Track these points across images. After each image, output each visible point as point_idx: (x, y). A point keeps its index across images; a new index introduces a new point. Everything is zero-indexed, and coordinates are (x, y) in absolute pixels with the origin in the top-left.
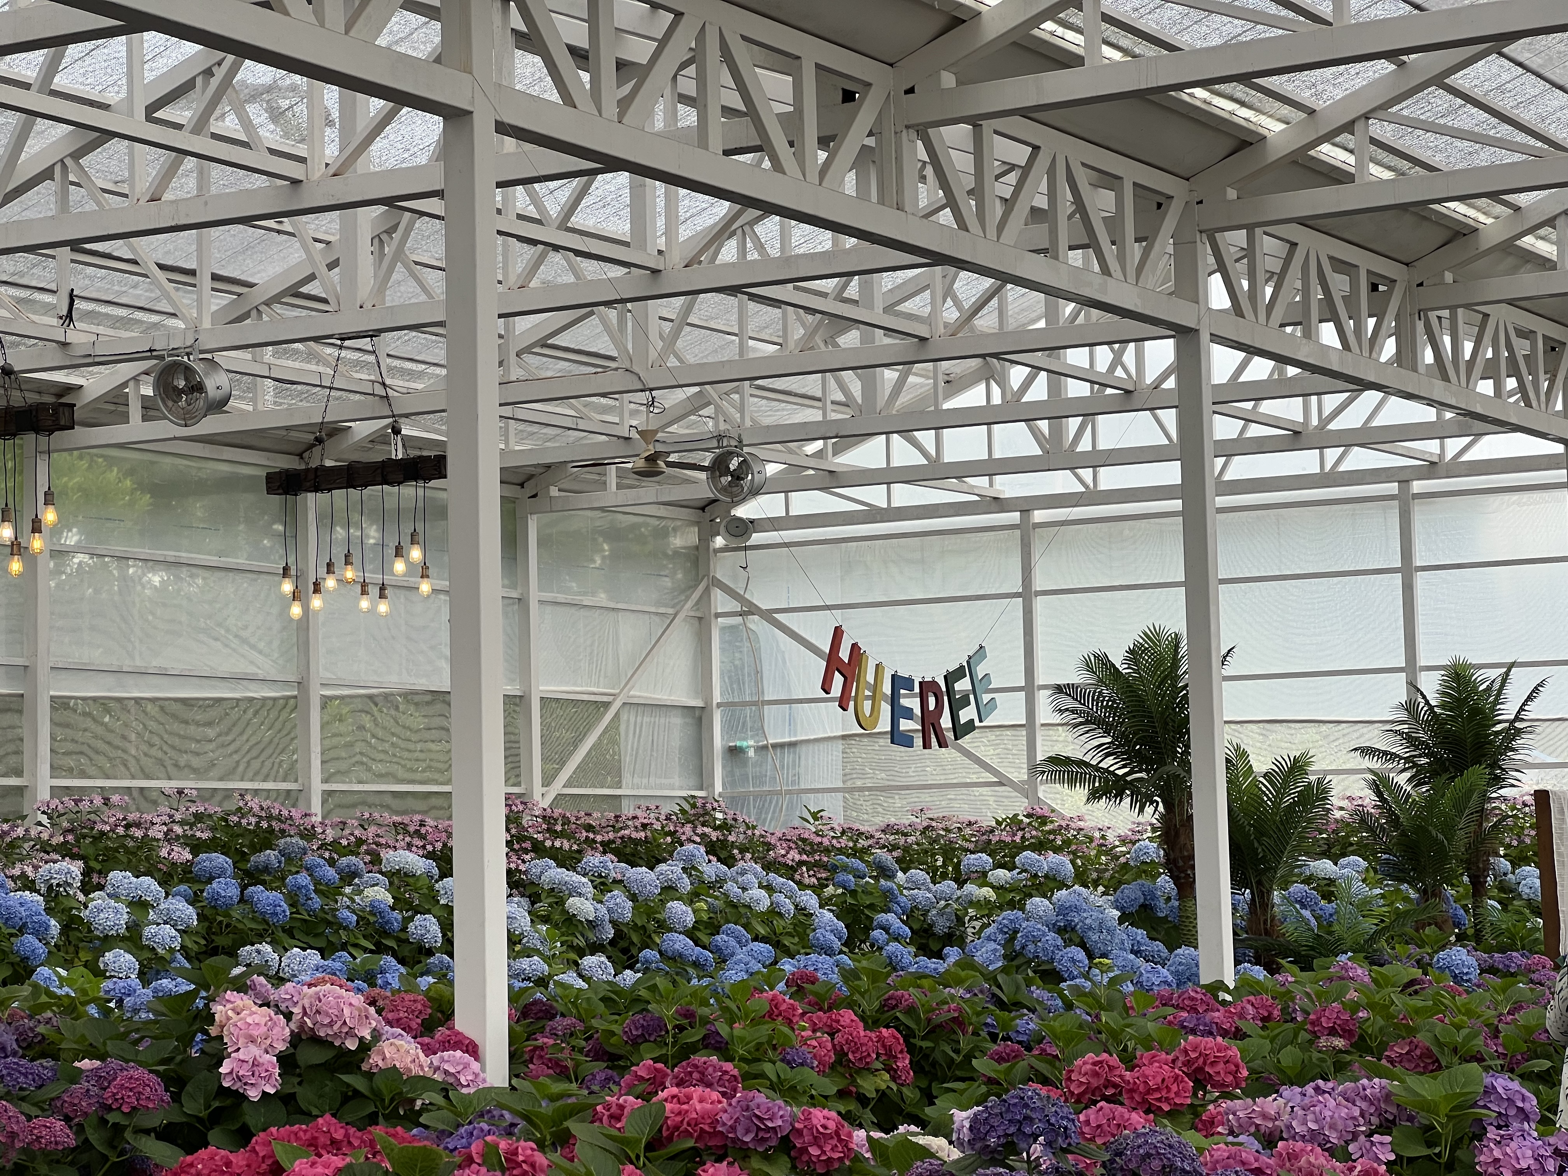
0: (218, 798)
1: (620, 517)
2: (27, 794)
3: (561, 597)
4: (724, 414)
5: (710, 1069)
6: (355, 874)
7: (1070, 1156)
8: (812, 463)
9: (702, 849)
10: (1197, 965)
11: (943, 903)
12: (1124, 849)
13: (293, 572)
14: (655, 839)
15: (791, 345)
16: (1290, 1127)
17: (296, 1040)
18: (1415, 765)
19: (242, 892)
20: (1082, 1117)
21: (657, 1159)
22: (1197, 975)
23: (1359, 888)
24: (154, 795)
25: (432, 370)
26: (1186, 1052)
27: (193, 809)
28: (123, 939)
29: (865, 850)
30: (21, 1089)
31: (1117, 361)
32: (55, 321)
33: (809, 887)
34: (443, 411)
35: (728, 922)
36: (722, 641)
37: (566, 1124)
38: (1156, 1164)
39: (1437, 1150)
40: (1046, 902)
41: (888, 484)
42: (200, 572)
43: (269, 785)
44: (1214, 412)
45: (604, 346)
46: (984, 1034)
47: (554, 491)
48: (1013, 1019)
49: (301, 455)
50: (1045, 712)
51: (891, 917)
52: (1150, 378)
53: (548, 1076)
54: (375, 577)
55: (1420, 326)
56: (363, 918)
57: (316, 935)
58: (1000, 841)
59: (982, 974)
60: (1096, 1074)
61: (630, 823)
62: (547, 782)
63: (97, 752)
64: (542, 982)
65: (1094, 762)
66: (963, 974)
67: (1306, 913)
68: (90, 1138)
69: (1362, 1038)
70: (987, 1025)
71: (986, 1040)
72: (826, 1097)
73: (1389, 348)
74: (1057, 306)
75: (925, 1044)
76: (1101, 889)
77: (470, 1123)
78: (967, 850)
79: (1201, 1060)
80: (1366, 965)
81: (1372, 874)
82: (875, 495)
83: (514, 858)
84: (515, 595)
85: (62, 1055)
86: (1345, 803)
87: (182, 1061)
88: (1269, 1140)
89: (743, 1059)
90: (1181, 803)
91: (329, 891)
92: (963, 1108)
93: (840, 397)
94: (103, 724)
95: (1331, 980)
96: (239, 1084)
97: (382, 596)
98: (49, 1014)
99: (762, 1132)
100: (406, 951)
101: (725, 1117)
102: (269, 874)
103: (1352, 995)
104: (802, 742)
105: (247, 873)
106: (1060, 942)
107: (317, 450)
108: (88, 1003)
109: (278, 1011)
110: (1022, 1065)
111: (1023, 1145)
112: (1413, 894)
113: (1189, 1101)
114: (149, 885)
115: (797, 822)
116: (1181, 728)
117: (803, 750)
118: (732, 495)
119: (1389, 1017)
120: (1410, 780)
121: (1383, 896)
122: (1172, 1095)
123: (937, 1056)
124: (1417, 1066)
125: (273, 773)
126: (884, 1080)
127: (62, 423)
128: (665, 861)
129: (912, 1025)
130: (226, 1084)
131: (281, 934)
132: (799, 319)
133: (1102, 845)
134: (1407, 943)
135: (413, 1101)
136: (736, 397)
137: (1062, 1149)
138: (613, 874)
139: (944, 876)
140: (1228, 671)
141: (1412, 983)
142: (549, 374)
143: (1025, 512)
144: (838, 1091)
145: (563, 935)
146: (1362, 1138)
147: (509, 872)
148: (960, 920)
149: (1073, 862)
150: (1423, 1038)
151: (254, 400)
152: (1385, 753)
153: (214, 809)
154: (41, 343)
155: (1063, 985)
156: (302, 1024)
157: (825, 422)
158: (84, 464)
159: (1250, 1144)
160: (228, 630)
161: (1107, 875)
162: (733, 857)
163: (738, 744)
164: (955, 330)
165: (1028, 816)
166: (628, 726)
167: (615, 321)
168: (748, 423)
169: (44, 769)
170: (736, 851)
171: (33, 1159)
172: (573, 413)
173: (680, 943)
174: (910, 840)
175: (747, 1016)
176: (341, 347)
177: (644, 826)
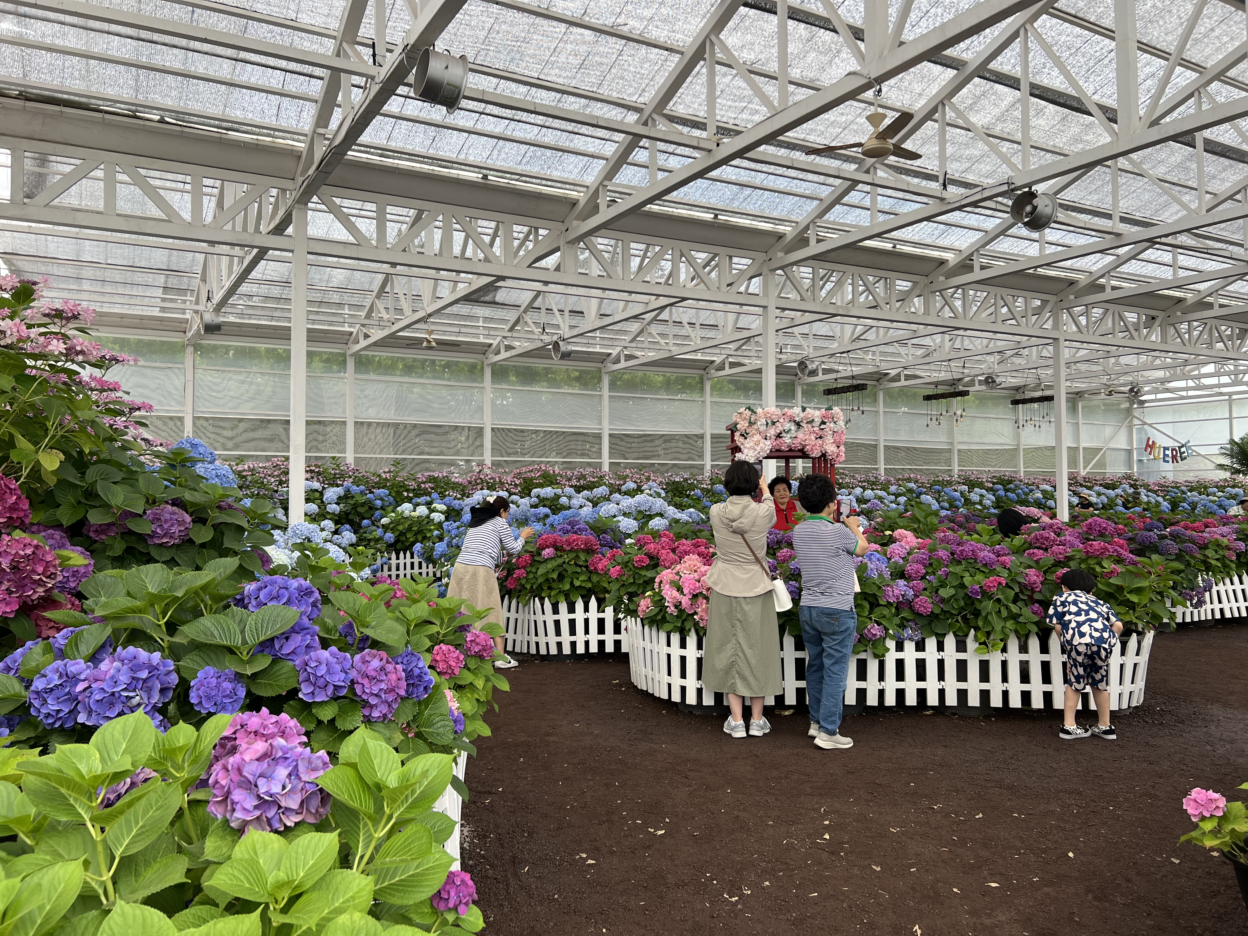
0: (998, 472)
2: (953, 471)
3: (1089, 422)
6: (1033, 490)
8: (1159, 387)
14: (1115, 483)
24: (983, 472)
27: (992, 475)
29: (1179, 487)
32: (960, 368)
33: (1160, 496)
36: (1136, 432)
41: (1186, 391)
43: (1010, 469)
47: (1086, 396)
49: (1019, 395)
61: (1108, 479)
62: (1085, 468)
63: (969, 461)
65: (1231, 466)
78: (1210, 487)
83: (1071, 486)
84: (1074, 422)
94: (969, 455)
97: (1039, 428)
102: (1012, 490)
105: (1006, 490)
107: (1023, 394)
115: (1159, 479)
118: (1136, 397)
125: (1011, 466)
128: (1117, 488)
138: (1102, 492)
139: (1203, 494)
143: (1230, 396)
153: (997, 475)
160: (998, 433)
163: (1141, 459)
166: (1108, 454)
168: (1138, 381)
169: (957, 465)
170: (1139, 486)
174: (1193, 484)
177: (1112, 480)
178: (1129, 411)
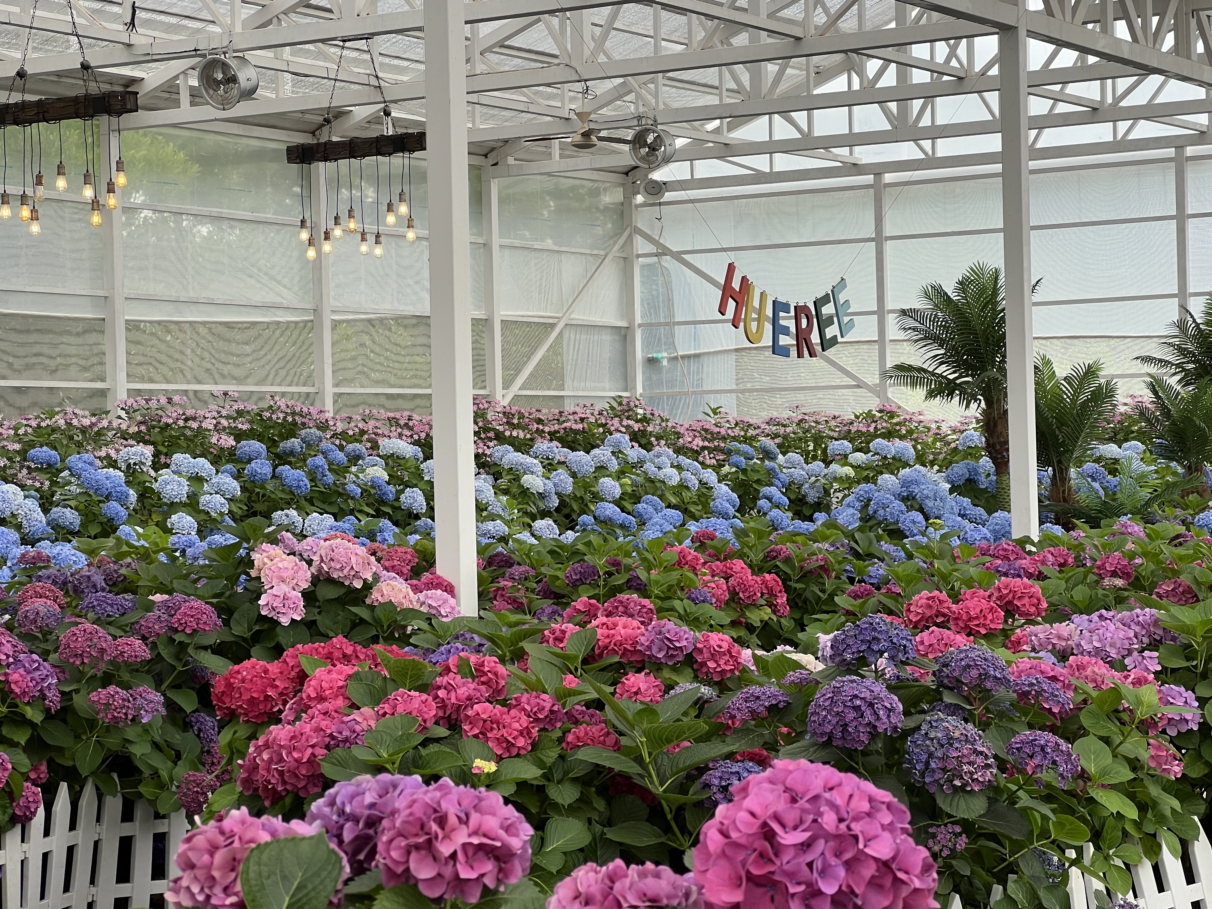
0: (254, 398)
1: (562, 180)
2: (109, 395)
3: (517, 243)
4: (643, 99)
5: (632, 604)
6: (358, 457)
7: (908, 668)
8: (711, 137)
9: (627, 437)
10: (1010, 525)
11: (813, 479)
12: (954, 437)
13: (308, 224)
14: (590, 430)
15: (695, 45)
16: (1079, 645)
17: (316, 580)
18: (1184, 370)
19: (274, 471)
20: (918, 639)
21: (591, 671)
22: (1010, 533)
23: (1138, 466)
24: (206, 397)
25: (413, 65)
26: (999, 589)
27: (235, 407)
28: (185, 505)
29: (754, 438)
30: (108, 616)
31: (952, 54)
32: (122, 28)
33: (709, 466)
34: (423, 98)
35: (647, 493)
36: (642, 276)
37: (521, 644)
38: (974, 673)
39: (1194, 663)
40: (893, 478)
41: (771, 153)
42: (238, 224)
43: (293, 389)
44: (1029, 94)
45: (549, 47)
46: (844, 578)
47: (511, 161)
48: (866, 567)
49: (313, 133)
50: (893, 330)
51: (773, 489)
52: (978, 68)
53: (507, 610)
54: (371, 228)
55: (1193, 22)
56: (366, 491)
57: (331, 503)
58: (858, 431)
59: (843, 532)
60: (930, 607)
61: (571, 417)
62: (507, 385)
63: (161, 363)
64: (504, 540)
65: (930, 369)
66: (828, 532)
67: (1096, 485)
68: (162, 652)
69: (1137, 578)
70: (846, 571)
71: (845, 582)
72: (722, 626)
73: (1169, 40)
74: (905, 9)
75: (799, 586)
76: (936, 468)
77: (448, 643)
78: (832, 438)
79: (1011, 595)
80: (1142, 524)
81: (1148, 454)
82: (761, 163)
83: (481, 445)
84: (481, 241)
85: (140, 591)
86: (1128, 400)
87: (230, 596)
88: (1063, 656)
89: (657, 597)
90: (999, 400)
91: (340, 470)
92: (827, 633)
93: (733, 86)
94: (165, 342)
95: (1114, 535)
96: (273, 613)
97: (377, 242)
98: (129, 560)
99: (671, 650)
100: (399, 516)
101: (643, 639)
102: (294, 456)
103: (1130, 546)
104: (704, 354)
105: (278, 456)
106: (904, 508)
107: (326, 129)
108: (158, 551)
109: (302, 558)
110: (873, 601)
111: (872, 659)
112: (1180, 470)
113: (1001, 627)
114: (203, 465)
115: (701, 416)
116: (1000, 342)
117: (705, 359)
118: (649, 163)
119: (1159, 563)
120: (1180, 381)
121: (1156, 472)
122: (988, 622)
123: (808, 594)
124: (1180, 599)
125: (296, 379)
126: (766, 613)
127: (129, 107)
128: (598, 446)
129: (789, 571)
130: (263, 613)
131: (304, 502)
132: (701, 24)
133: (937, 434)
134: (1175, 507)
135: (405, 627)
136: (652, 86)
137: (902, 662)
138: (558, 457)
139: (815, 458)
140: (1036, 298)
141: (1178, 536)
142: (507, 68)
143: (878, 175)
144: (732, 622)
145: (519, 504)
146: (1135, 653)
147: (477, 456)
148: (827, 492)
149: (914, 447)
150: (1185, 579)
151: (276, 90)
152: (1160, 361)
153: (252, 407)
154: (111, 44)
155: (905, 541)
156: (320, 569)
157: (721, 105)
158: (148, 140)
159: (1048, 659)
160: (259, 270)
161: (941, 457)
162: (651, 443)
163: (655, 355)
164: (823, 31)
165: (880, 411)
166: (569, 342)
167: (557, 27)
168: (661, 107)
169: (122, 376)
170: (653, 439)
171: (118, 668)
172: (525, 99)
173: (610, 510)
174: (788, 430)
175: (661, 565)
176: (343, 47)
177: (582, 420)
178: (624, 212)
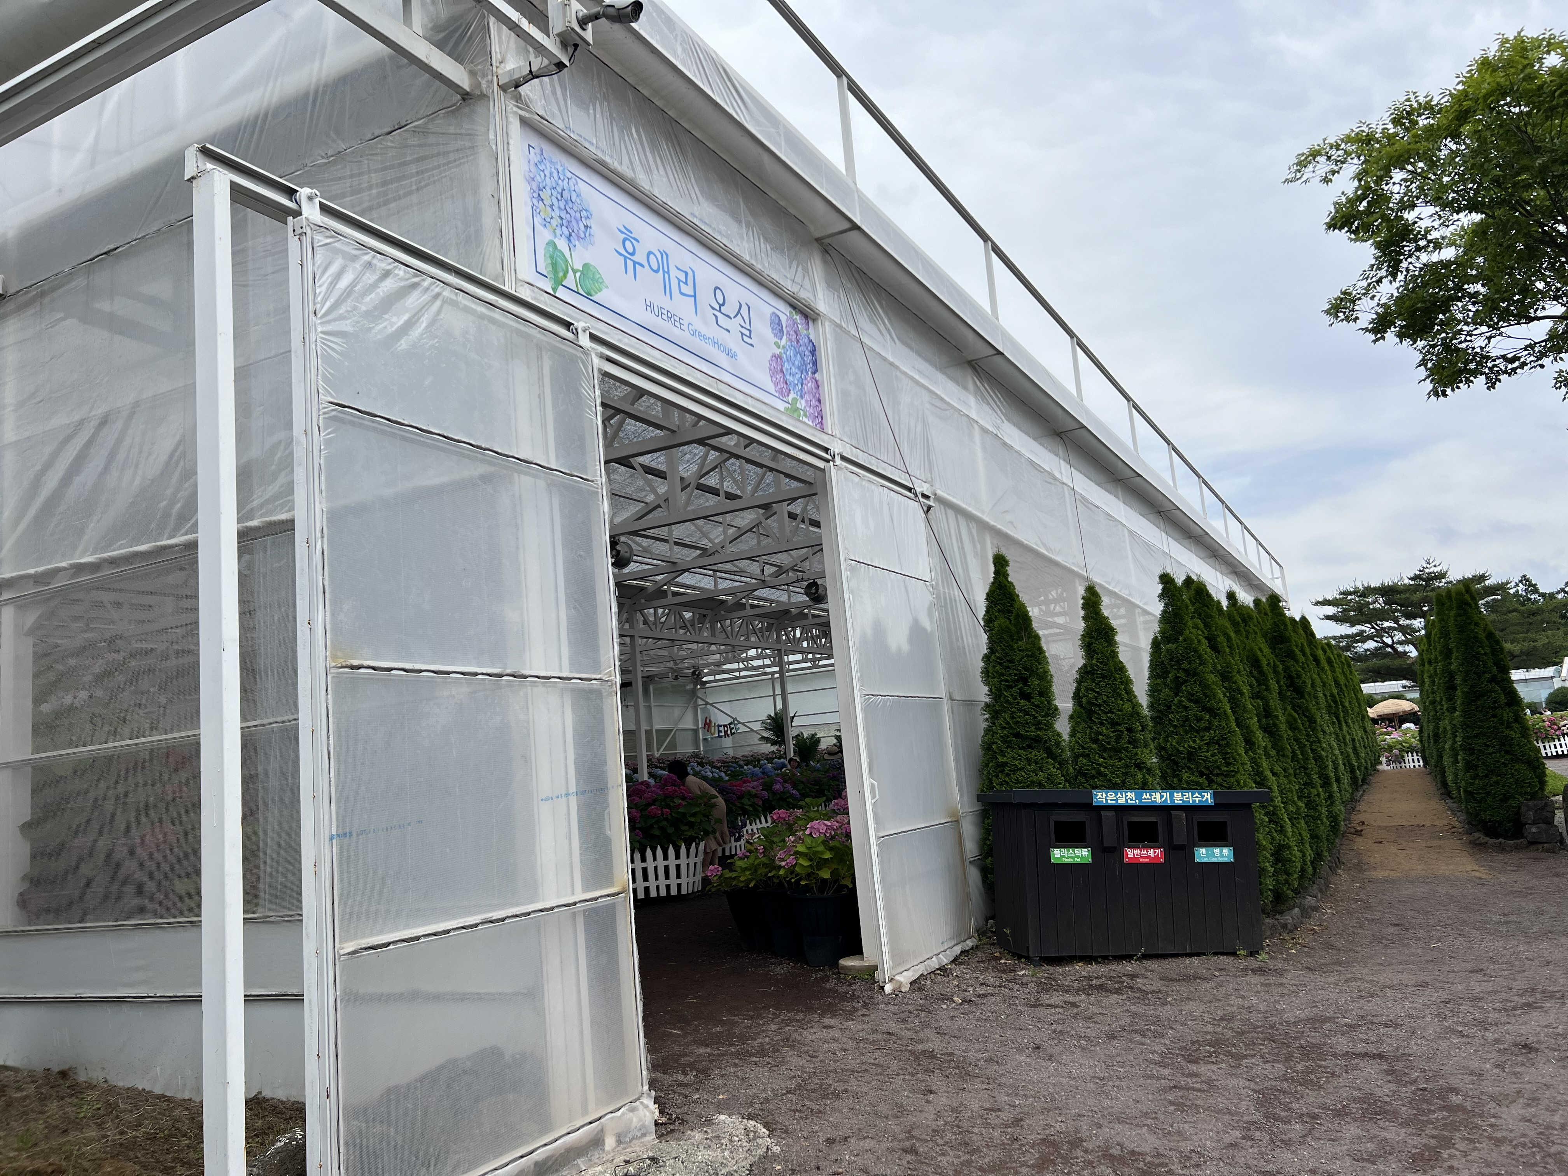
3: (659, 705)
4: (692, 663)
8: (717, 670)
36: (700, 712)
41: (739, 672)
116: (785, 728)
143: (773, 675)
163: (706, 738)
166: (678, 735)
178: (694, 690)
